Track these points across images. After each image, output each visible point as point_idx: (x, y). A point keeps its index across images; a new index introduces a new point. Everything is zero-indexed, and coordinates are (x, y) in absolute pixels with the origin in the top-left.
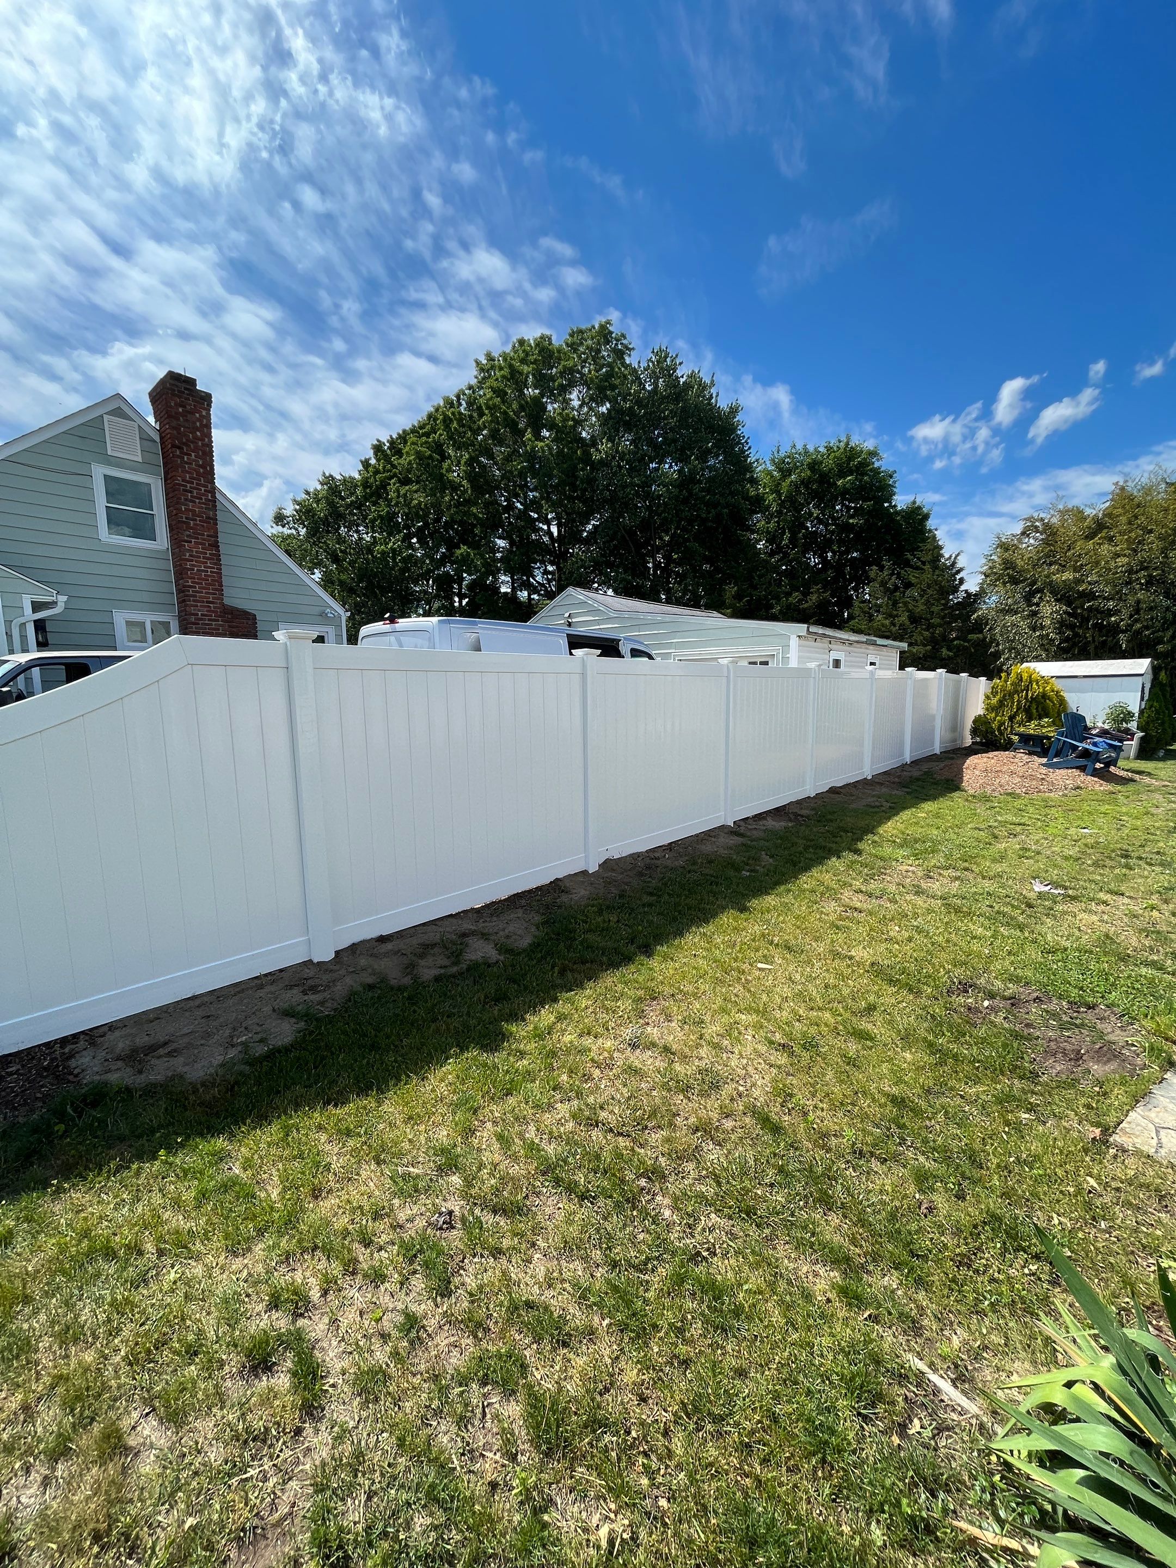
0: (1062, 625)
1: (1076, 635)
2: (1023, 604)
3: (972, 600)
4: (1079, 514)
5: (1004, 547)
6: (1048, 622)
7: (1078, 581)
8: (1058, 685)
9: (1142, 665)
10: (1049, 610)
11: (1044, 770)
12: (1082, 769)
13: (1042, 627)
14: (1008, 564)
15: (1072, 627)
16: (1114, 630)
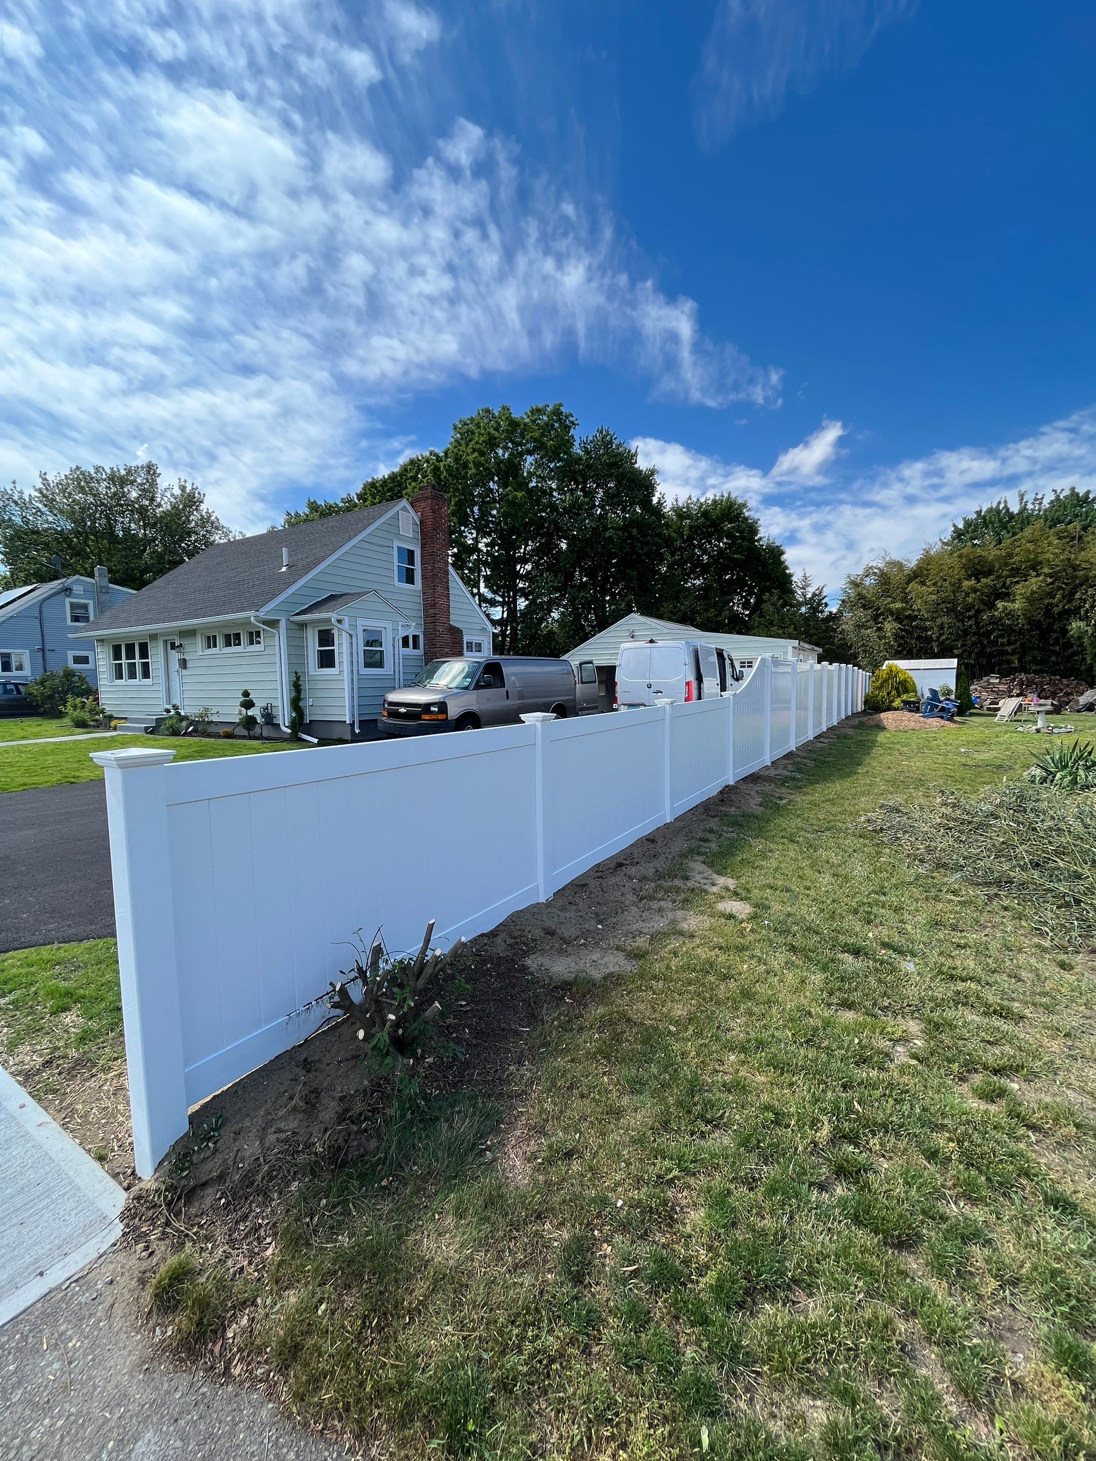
0: (897, 636)
1: (906, 642)
2: (871, 623)
3: (832, 617)
4: (900, 565)
5: (855, 584)
6: (889, 634)
7: (904, 609)
8: (911, 673)
9: (954, 662)
10: (890, 626)
11: (922, 719)
12: (942, 717)
13: (885, 637)
14: (860, 596)
15: (902, 637)
16: (929, 640)
